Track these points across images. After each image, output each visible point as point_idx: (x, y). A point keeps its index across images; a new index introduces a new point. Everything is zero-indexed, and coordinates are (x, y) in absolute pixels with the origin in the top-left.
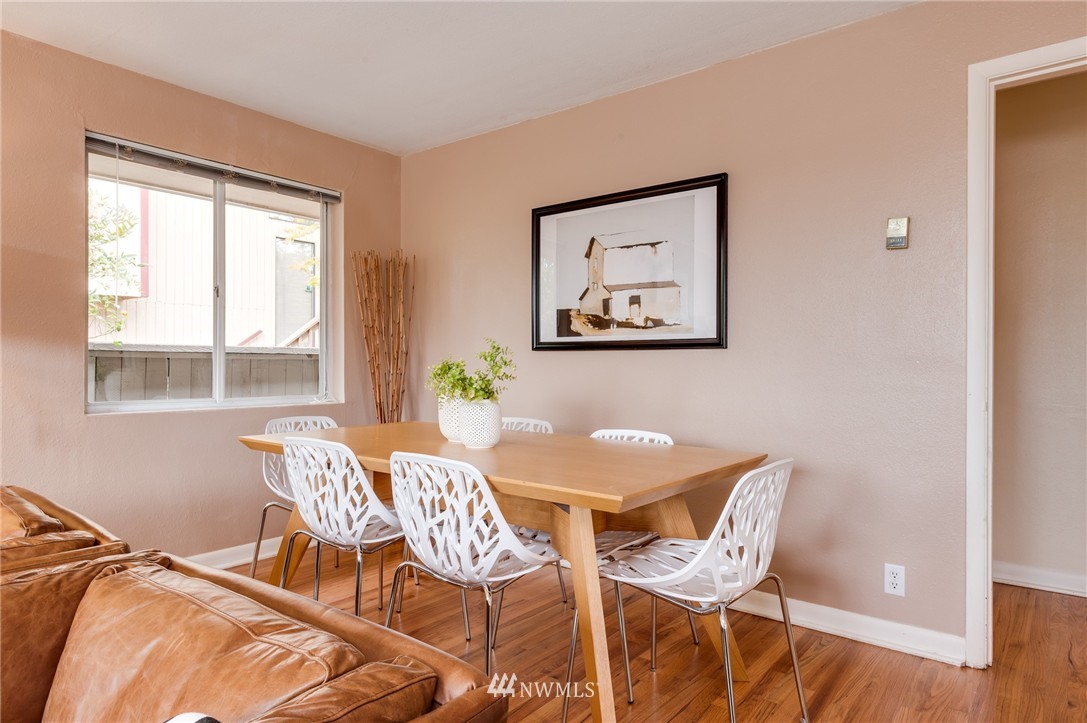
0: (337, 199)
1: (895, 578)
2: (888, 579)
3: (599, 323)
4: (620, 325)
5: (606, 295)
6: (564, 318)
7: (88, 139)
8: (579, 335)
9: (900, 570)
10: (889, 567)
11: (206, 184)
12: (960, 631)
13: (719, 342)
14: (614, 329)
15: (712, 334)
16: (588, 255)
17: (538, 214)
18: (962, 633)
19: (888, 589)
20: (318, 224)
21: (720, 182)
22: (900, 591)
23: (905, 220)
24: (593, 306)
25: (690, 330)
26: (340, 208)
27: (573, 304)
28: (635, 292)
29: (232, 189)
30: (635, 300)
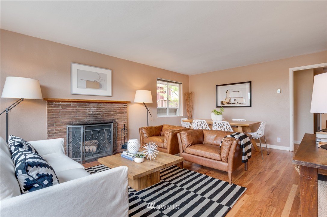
0: (181, 84)
1: (279, 140)
2: (278, 140)
3: (228, 103)
4: (232, 104)
5: (230, 99)
6: (222, 103)
7: (157, 79)
8: (224, 105)
9: (280, 138)
10: (278, 138)
11: (166, 83)
12: (289, 146)
13: (250, 106)
14: (231, 104)
15: (249, 105)
16: (226, 93)
17: (217, 86)
18: (289, 147)
19: (278, 141)
20: (178, 87)
21: (250, 82)
22: (280, 141)
23: (280, 89)
24: (227, 100)
25: (245, 104)
26: (182, 85)
27: (224, 100)
28: (235, 99)
29: (169, 83)
30: (235, 100)
